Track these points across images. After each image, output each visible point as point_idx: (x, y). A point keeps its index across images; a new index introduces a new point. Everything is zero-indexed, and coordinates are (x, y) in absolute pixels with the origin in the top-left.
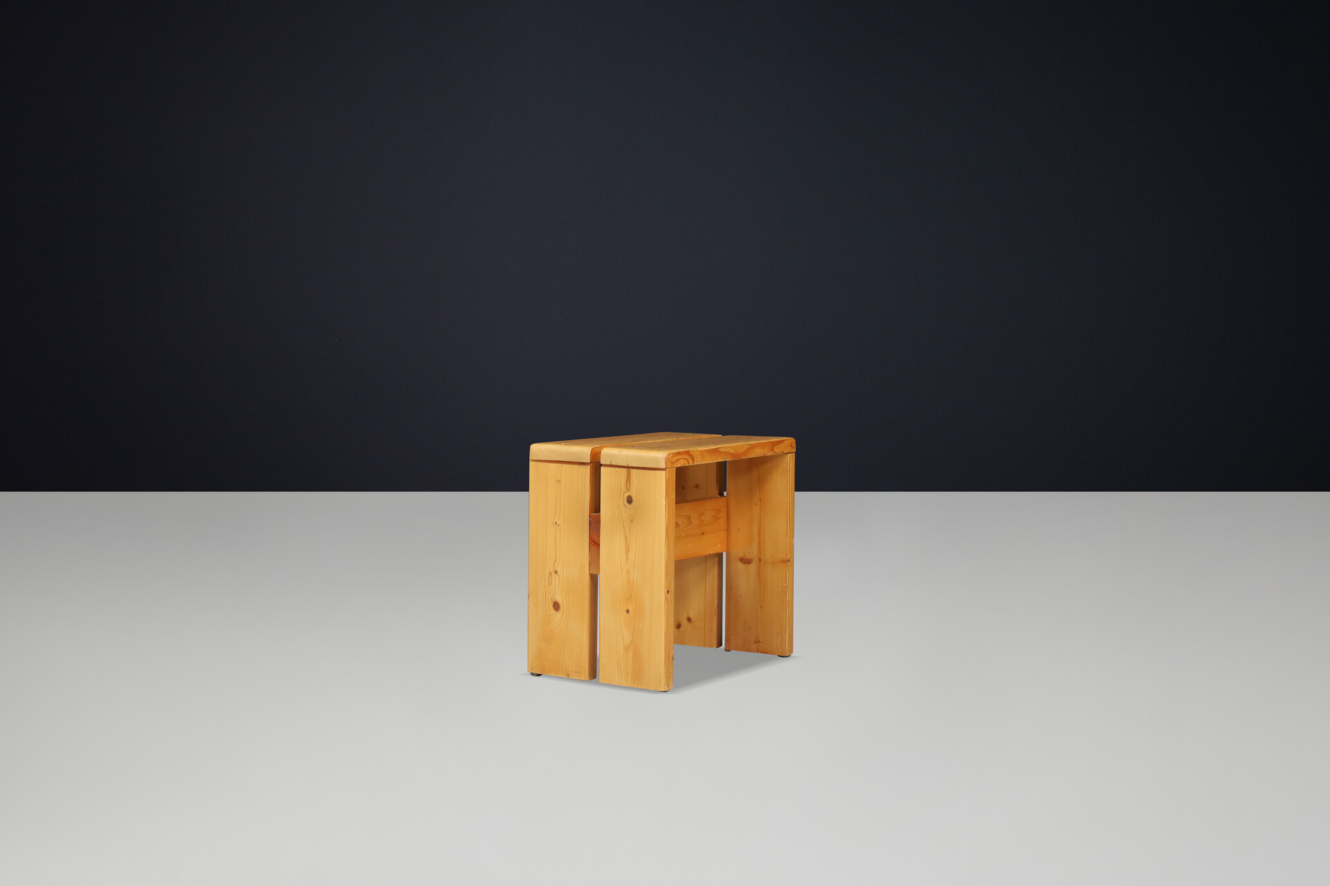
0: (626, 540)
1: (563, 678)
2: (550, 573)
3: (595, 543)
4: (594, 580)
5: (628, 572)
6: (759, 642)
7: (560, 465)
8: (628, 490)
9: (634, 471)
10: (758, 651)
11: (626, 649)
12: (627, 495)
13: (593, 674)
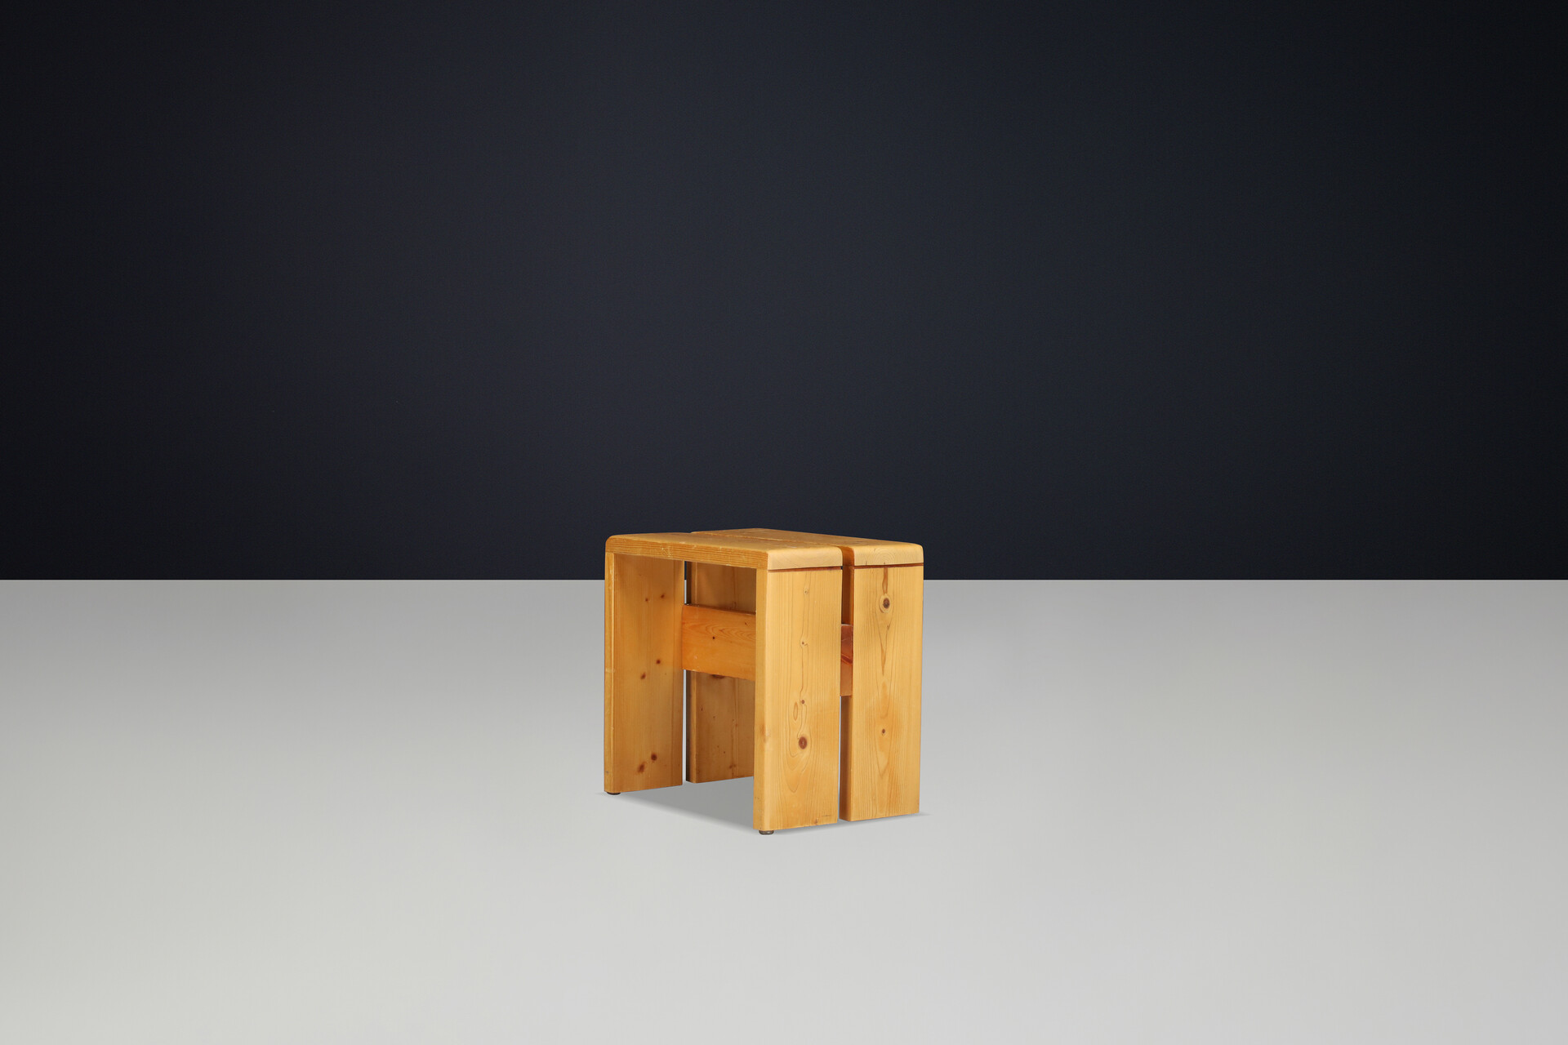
0: (882, 650)
1: (812, 827)
2: (796, 704)
3: (847, 659)
4: (846, 702)
5: (884, 686)
6: (735, 766)
7: (808, 572)
8: (885, 592)
9: (890, 570)
10: (733, 777)
11: (882, 776)
12: (883, 598)
13: (844, 812)
